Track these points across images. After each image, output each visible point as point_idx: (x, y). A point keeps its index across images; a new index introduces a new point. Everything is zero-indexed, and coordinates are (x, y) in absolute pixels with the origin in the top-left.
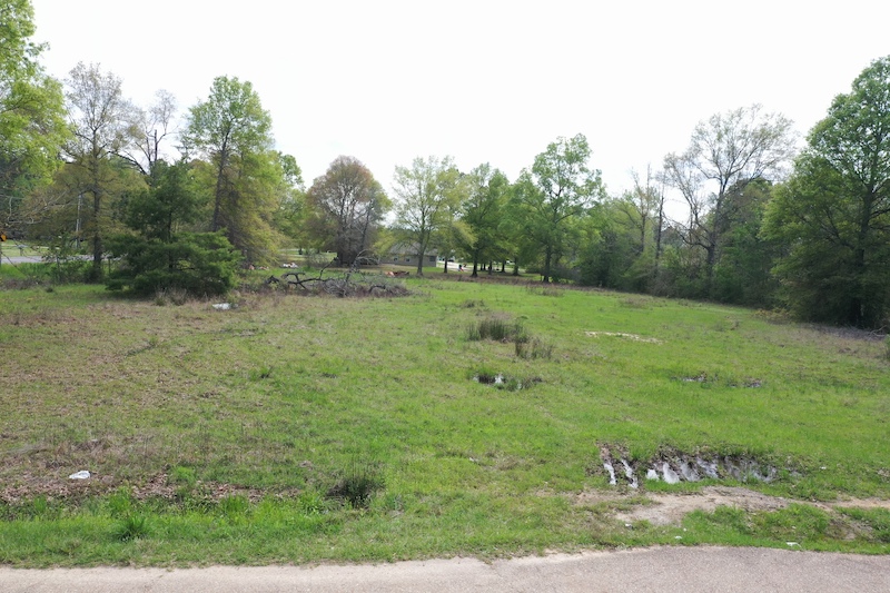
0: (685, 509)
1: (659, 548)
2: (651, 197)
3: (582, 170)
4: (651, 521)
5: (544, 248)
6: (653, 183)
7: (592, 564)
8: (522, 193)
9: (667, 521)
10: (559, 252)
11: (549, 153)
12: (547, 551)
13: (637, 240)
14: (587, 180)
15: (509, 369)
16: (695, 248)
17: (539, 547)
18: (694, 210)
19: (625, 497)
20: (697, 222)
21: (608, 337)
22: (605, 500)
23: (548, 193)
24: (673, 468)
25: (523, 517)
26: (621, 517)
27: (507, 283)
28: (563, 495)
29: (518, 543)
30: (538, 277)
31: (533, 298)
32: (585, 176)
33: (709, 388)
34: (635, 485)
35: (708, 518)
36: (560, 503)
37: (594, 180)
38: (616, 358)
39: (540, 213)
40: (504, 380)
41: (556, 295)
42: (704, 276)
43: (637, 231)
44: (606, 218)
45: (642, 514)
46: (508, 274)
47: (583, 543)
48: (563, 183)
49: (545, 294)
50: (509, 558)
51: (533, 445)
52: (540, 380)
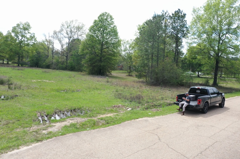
0: (62, 126)
1: (55, 138)
2: (50, 42)
3: (29, 33)
4: (53, 131)
5: (17, 56)
6: (50, 38)
7: (35, 147)
8: (8, 38)
9: (57, 130)
10: (22, 57)
11: (17, 27)
12: (20, 147)
13: (47, 54)
14: (30, 36)
15: (6, 93)
16: (63, 56)
17: (18, 147)
18: (62, 46)
19: (45, 126)
20: (63, 49)
21: (39, 81)
22: (39, 128)
23: (17, 39)
24: (58, 115)
25: (11, 138)
26: (44, 132)
27: (5, 66)
28: (26, 129)
29: (10, 147)
30: (16, 65)
31: (14, 71)
32: (30, 35)
33: (68, 93)
34: (48, 122)
35: (68, 127)
36: (24, 132)
37: (33, 36)
38: (42, 87)
39: (15, 45)
40: (4, 97)
41: (22, 70)
42: (65, 64)
43: (46, 51)
44: (37, 47)
45: (50, 130)
46: (5, 64)
47: (32, 142)
48: (23, 36)
49: (18, 70)
50: (7, 153)
51: (15, 116)
52: (17, 96)
